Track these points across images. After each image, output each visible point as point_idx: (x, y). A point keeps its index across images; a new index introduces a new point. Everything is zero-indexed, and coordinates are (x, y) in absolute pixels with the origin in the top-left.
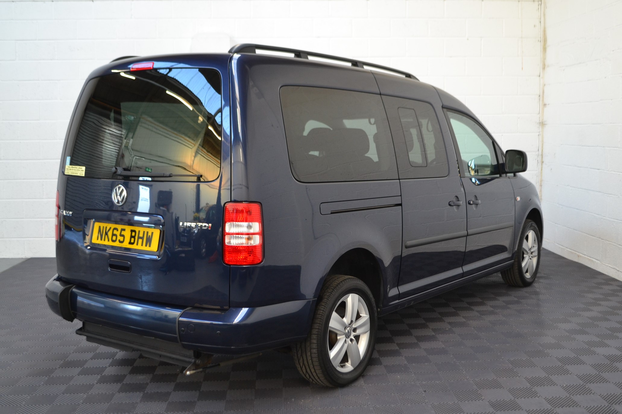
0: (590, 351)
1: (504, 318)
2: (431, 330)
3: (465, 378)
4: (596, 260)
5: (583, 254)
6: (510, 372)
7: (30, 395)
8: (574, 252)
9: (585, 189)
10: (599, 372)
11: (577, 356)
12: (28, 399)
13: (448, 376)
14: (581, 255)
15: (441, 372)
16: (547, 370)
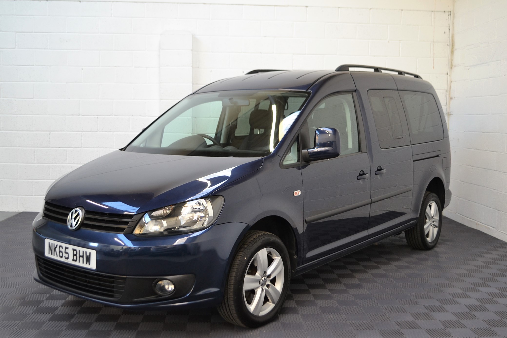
0: (492, 301)
1: (418, 272)
2: (357, 279)
3: (388, 319)
4: (492, 228)
5: (480, 222)
6: (426, 316)
7: (21, 321)
8: (473, 220)
9: (484, 168)
10: (502, 318)
11: (482, 305)
12: (19, 324)
13: (374, 317)
14: (479, 223)
15: (368, 314)
16: (457, 315)
